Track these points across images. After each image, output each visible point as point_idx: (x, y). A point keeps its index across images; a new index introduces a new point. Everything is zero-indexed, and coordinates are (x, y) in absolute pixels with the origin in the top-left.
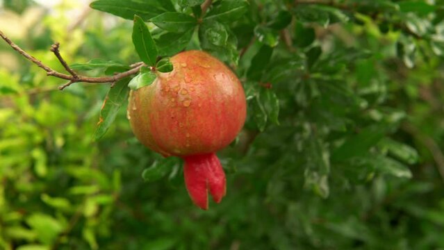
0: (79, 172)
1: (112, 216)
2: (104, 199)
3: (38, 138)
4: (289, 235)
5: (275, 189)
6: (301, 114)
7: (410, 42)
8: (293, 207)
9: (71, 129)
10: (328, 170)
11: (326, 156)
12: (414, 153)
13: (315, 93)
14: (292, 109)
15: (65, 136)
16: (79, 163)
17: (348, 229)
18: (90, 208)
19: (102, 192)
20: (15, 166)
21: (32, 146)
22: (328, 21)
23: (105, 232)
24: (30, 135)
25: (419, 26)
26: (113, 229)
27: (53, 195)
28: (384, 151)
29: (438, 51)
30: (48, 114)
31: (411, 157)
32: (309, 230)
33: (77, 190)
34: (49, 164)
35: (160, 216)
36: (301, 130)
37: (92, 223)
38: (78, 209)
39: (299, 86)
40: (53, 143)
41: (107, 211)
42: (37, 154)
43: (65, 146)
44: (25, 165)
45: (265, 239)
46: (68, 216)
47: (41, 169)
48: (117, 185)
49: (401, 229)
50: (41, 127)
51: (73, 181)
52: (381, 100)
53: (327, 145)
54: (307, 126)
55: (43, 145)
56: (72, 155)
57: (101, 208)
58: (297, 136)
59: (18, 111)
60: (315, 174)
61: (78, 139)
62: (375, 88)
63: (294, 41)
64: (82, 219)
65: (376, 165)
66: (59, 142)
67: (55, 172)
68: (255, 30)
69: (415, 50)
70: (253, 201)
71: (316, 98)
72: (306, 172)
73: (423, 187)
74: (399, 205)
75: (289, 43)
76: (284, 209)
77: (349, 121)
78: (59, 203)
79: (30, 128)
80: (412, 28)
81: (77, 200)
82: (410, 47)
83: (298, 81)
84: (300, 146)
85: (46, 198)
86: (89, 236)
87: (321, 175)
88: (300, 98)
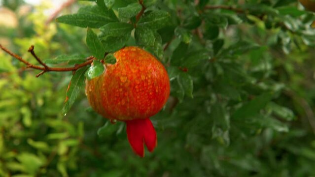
0: (54, 123)
1: (78, 154)
2: (72, 142)
3: (25, 100)
4: (204, 169)
5: (192, 138)
6: (209, 87)
7: (287, 36)
8: (206, 149)
9: (48, 93)
10: (229, 127)
11: (227, 118)
12: (291, 113)
13: (220, 71)
14: (203, 84)
15: (44, 98)
16: (54, 117)
17: (246, 164)
18: (62, 149)
19: (70, 137)
20: (9, 119)
21: (21, 105)
22: (227, 24)
23: (73, 166)
24: (19, 98)
25: (293, 24)
26: (78, 163)
27: (36, 139)
28: (270, 112)
29: (307, 42)
30: (32, 83)
31: (289, 116)
32: (217, 166)
33: (53, 136)
34: (33, 118)
35: (112, 154)
36: (209, 98)
37: (64, 159)
38: (54, 149)
39: (208, 67)
40: (36, 103)
41: (74, 151)
42: (25, 111)
43: (44, 105)
44: (16, 119)
45: (187, 171)
46: (47, 155)
47: (27, 121)
48: (81, 132)
49: (284, 163)
50: (27, 91)
51: (50, 130)
52: (267, 75)
53: (228, 108)
54: (213, 96)
55: (28, 104)
56: (49, 111)
57: (70, 148)
58: (207, 102)
59: (11, 81)
60: (219, 130)
61: (54, 100)
62: (262, 67)
63: (205, 35)
64: (57, 157)
65: (263, 123)
66: (40, 102)
67: (37, 123)
68: (175, 31)
69: (290, 42)
70: (177, 145)
71: (220, 76)
72: (213, 129)
73: (299, 133)
74: (281, 145)
75: (201, 36)
76: (199, 151)
77: (244, 92)
78: (40, 145)
79: (19, 92)
80: (288, 26)
81: (53, 143)
82: (287, 40)
83: (207, 64)
84: (209, 110)
85: (31, 142)
86: (62, 169)
87: (224, 130)
88: (209, 75)
